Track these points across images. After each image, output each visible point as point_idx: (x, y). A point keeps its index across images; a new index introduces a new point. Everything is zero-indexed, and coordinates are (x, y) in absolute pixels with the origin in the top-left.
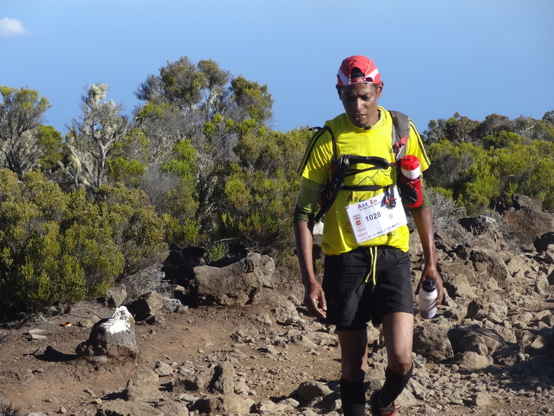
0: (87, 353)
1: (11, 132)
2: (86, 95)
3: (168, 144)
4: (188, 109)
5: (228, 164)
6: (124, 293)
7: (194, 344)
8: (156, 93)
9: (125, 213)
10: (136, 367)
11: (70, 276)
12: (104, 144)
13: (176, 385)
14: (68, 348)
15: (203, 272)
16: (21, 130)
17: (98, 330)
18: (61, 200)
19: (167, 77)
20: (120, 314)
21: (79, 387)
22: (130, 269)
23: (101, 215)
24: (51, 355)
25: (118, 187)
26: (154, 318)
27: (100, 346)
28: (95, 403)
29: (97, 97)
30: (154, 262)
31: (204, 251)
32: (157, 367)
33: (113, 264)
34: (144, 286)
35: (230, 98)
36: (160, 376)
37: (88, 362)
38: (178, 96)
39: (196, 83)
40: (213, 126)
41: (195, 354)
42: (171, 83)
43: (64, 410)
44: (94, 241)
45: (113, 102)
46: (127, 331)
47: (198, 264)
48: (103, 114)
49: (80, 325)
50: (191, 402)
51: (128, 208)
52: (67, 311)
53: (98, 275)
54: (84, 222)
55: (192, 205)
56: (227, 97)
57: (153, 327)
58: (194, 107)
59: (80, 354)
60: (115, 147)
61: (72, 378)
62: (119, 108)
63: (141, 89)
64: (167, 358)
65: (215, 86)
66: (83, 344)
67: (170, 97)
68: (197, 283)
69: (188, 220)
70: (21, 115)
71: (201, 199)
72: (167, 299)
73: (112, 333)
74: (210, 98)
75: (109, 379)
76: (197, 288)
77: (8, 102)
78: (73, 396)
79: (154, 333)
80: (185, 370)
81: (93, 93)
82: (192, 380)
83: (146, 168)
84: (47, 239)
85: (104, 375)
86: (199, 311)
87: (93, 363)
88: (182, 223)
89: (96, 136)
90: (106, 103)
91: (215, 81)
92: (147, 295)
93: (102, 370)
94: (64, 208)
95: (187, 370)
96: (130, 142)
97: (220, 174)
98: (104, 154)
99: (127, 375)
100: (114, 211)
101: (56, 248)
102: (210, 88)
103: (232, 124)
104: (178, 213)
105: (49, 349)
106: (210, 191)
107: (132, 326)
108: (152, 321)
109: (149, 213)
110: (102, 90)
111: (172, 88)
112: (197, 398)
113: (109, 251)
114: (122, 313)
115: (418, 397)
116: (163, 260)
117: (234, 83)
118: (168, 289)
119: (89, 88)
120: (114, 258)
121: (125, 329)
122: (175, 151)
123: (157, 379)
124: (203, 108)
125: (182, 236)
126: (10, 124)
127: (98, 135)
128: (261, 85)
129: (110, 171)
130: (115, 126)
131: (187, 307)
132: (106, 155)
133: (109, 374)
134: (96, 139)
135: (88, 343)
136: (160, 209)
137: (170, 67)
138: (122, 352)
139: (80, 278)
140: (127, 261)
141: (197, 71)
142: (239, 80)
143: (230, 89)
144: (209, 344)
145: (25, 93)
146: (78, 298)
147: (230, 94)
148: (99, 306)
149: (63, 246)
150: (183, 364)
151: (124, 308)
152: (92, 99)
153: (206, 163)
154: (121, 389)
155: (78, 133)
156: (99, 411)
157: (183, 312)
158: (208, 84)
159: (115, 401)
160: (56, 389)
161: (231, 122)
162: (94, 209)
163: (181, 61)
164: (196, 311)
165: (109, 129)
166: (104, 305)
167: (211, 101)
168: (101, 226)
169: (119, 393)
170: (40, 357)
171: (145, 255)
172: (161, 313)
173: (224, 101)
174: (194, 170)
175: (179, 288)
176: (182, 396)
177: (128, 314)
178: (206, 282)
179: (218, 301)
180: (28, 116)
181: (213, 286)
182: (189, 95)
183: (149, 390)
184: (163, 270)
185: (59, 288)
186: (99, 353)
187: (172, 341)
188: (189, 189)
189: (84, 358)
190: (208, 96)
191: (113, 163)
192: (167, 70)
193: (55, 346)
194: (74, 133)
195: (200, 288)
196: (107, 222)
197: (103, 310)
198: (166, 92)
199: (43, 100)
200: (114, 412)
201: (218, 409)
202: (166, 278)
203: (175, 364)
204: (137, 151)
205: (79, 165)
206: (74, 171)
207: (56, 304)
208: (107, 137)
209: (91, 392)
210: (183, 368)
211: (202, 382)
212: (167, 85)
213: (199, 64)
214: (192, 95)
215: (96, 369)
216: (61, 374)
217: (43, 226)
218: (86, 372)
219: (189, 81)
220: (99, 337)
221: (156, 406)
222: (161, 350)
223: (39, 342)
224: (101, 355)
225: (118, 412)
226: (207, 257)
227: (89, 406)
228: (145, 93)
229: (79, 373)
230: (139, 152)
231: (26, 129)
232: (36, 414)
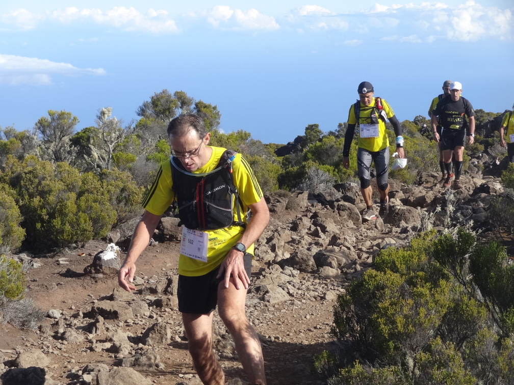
0: (90, 272)
1: (56, 138)
2: (99, 115)
3: (152, 143)
6: (119, 235)
7: (160, 265)
8: (149, 112)
9: (118, 186)
11: (83, 225)
12: (111, 144)
13: (144, 291)
14: (80, 269)
16: (61, 136)
17: (97, 258)
19: (155, 102)
20: (111, 248)
21: (85, 293)
22: (121, 220)
23: (102, 188)
24: (69, 274)
27: (98, 268)
28: (93, 303)
29: (106, 116)
30: (136, 215)
31: (172, 208)
33: (109, 218)
37: (91, 277)
38: (161, 114)
39: (172, 105)
41: (159, 271)
42: (157, 106)
43: (73, 307)
44: (98, 204)
45: (115, 118)
47: (167, 216)
48: (109, 126)
49: (90, 255)
50: (151, 301)
51: (120, 183)
52: (83, 246)
53: (100, 224)
54: (92, 192)
59: (87, 273)
60: (118, 146)
61: (81, 288)
62: (119, 122)
63: (140, 109)
64: (142, 274)
65: (185, 107)
66: (88, 266)
67: (157, 114)
68: (164, 228)
70: (61, 127)
73: (106, 260)
75: (104, 287)
77: (53, 120)
78: (81, 298)
81: (103, 113)
82: (154, 287)
83: (137, 158)
84: (69, 203)
85: (101, 285)
86: (165, 245)
87: (94, 278)
89: (106, 139)
90: (111, 119)
91: (185, 104)
93: (100, 282)
94: (80, 184)
95: (152, 281)
96: (127, 142)
98: (111, 150)
100: (111, 185)
101: (75, 209)
102: (182, 108)
105: (69, 270)
107: (118, 255)
109: (132, 186)
110: (108, 111)
111: (158, 109)
112: (156, 298)
113: (107, 209)
115: (291, 295)
117: (197, 105)
119: (101, 110)
120: (111, 213)
121: (114, 257)
122: (156, 147)
128: (213, 106)
129: (115, 160)
130: (118, 133)
131: (157, 242)
132: (113, 151)
133: (104, 284)
134: (106, 141)
135: (91, 266)
137: (157, 96)
138: (112, 271)
139: (89, 226)
140: (119, 215)
141: (173, 98)
142: (200, 103)
143: (194, 108)
144: (169, 265)
145: (63, 114)
146: (88, 238)
147: (194, 111)
148: (103, 243)
149: (79, 207)
150: (151, 278)
151: (114, 245)
152: (103, 117)
154: (110, 294)
156: (94, 307)
157: (154, 246)
158: (180, 106)
159: (104, 301)
160: (70, 294)
162: (98, 184)
163: (163, 92)
164: (163, 245)
165: (114, 134)
166: (106, 242)
168: (102, 194)
169: (108, 296)
170: (62, 275)
171: (130, 212)
176: (147, 297)
177: (116, 248)
178: (169, 227)
179: (176, 239)
180: (65, 128)
181: (173, 229)
182: (168, 113)
185: (76, 232)
186: (98, 272)
187: (146, 263)
189: (88, 275)
191: (116, 156)
192: (155, 98)
193: (73, 268)
195: (165, 230)
196: (106, 192)
197: (103, 245)
198: (155, 111)
199: (74, 118)
201: (167, 305)
203: (146, 277)
204: (132, 148)
205: (97, 157)
206: (93, 160)
207: (76, 242)
208: (113, 139)
209: (92, 296)
211: (160, 288)
212: (155, 107)
213: (175, 94)
215: (96, 282)
216: (74, 285)
217: (65, 195)
218: (90, 284)
219: (168, 104)
220: (98, 262)
221: (129, 303)
223: (64, 266)
225: (104, 308)
226: (174, 211)
227: (89, 305)
228: (142, 112)
229: (85, 285)
231: (64, 136)
232: (54, 310)
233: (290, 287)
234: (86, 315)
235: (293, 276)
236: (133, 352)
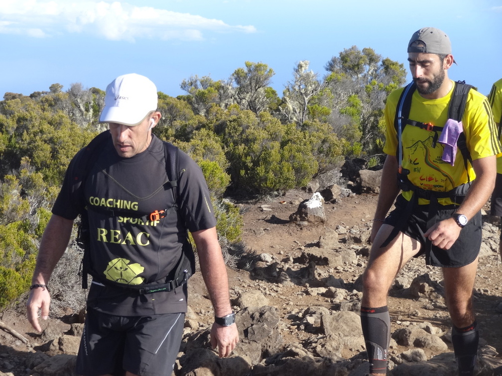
0: (296, 219)
1: (251, 88)
2: (296, 68)
3: (344, 97)
4: (356, 77)
5: (380, 110)
6: (318, 185)
7: (359, 216)
8: (337, 67)
9: (319, 137)
10: (325, 228)
11: (286, 174)
12: (306, 96)
13: (348, 240)
14: (285, 216)
15: (365, 174)
16: (257, 87)
17: (302, 206)
18: (282, 129)
19: (344, 58)
20: (316, 197)
21: (291, 239)
22: (321, 171)
23: (305, 138)
24: (274, 220)
25: (315, 122)
26: (335, 200)
27: (304, 216)
28: (300, 249)
29: (303, 69)
30: (336, 167)
31: (365, 161)
32: (337, 228)
33: (311, 168)
34: (330, 181)
35: (381, 70)
36: (339, 234)
37: (296, 225)
38: (350, 69)
39: (361, 61)
40: (371, 87)
41: (359, 222)
42: (346, 62)
43: (282, 252)
44: (301, 153)
45: (312, 72)
46: (320, 207)
47: (361, 168)
48: (306, 79)
49: (291, 203)
50: (357, 250)
51: (321, 134)
52: (284, 195)
53: (302, 174)
54: (295, 142)
55: (358, 134)
56: (379, 71)
57: (335, 205)
58: (360, 76)
59: (292, 220)
60: (313, 99)
61: (287, 234)
62: (315, 75)
63: (328, 64)
64: (343, 224)
65: (372, 64)
66: (294, 214)
67: (345, 69)
68: (361, 180)
69: (355, 143)
70: (257, 79)
71: (364, 130)
72: (343, 189)
73: (311, 208)
74: (369, 71)
75: (309, 235)
76: (361, 183)
77: (250, 71)
78: (287, 244)
79: (335, 209)
80: (354, 231)
81: (300, 66)
82: (358, 237)
83: (331, 112)
84: (273, 152)
85: (306, 233)
86: (362, 196)
87: (299, 225)
88: (352, 144)
89: (301, 91)
90: (308, 72)
91: (372, 60)
92: (331, 187)
93: (305, 230)
94: (283, 134)
95: (355, 231)
96: (322, 95)
97: (375, 116)
98: (307, 102)
99: (320, 233)
100: (313, 136)
101: (278, 157)
102: (369, 64)
103: (382, 86)
104: (350, 138)
105: (273, 217)
106: (369, 126)
107: (323, 204)
108: (334, 202)
109: (333, 138)
110: (306, 64)
111: (347, 65)
112: (361, 248)
113: (309, 160)
114: (317, 196)
115: (494, 250)
116: (341, 166)
117: (384, 62)
118: (344, 183)
119: (298, 64)
120: (312, 164)
121: (319, 206)
122: (348, 101)
123: (337, 236)
124: (365, 76)
125: (352, 152)
126: (250, 84)
127: (303, 91)
128: (400, 63)
129: (310, 113)
130: (313, 86)
131: (355, 194)
132: (308, 103)
133: (308, 232)
134: (301, 94)
135: (296, 213)
136: (340, 135)
137: (346, 52)
138: (316, 219)
139: (292, 175)
140: (320, 166)
141: (362, 54)
142: (387, 60)
143: (382, 65)
144: (368, 216)
145: (260, 66)
146: (290, 187)
147: (381, 68)
148: (303, 192)
149: (282, 157)
150: (352, 228)
151: (318, 194)
152: (300, 70)
153: (366, 110)
154: (315, 241)
155: (291, 90)
156: (303, 254)
157: (352, 197)
158: (368, 62)
159: (312, 248)
160: (277, 240)
161: (382, 85)
162: (301, 135)
163: (352, 48)
164: (360, 196)
165: (310, 87)
166: (306, 192)
167: (370, 73)
168: (305, 145)
169: (314, 243)
170: (268, 221)
171: (330, 162)
172: (339, 197)
173: (377, 72)
174: (359, 113)
175: (350, 183)
176: (352, 246)
177: (321, 197)
178: (367, 180)
179: (374, 191)
180: (261, 79)
181: (370, 182)
182: (356, 69)
183: (332, 242)
184: (341, 172)
185: (280, 181)
186: (303, 219)
187: (346, 213)
188: (356, 125)
189: (294, 223)
190: (368, 69)
191: (312, 108)
192: (344, 54)
193: (277, 215)
194: (288, 90)
195: (363, 183)
196: (308, 143)
197: (305, 194)
198: (343, 67)
199: (270, 70)
200: (312, 254)
202: (342, 177)
203: (348, 227)
204: (326, 101)
205: (291, 109)
206: (288, 112)
207: (277, 190)
208: (308, 92)
209: (298, 242)
210: (352, 229)
211: (364, 238)
212: (343, 63)
213: (363, 50)
214: (358, 68)
215: (301, 229)
216: (280, 231)
217: (270, 144)
218: (295, 231)
219: (357, 60)
220: (303, 210)
221: (337, 251)
222: (339, 219)
223: (267, 213)
224: (304, 221)
225: (314, 254)
226: (367, 165)
227: (297, 251)
228: (331, 67)
229: (291, 231)
230: (327, 102)
231: (260, 87)
232: (265, 254)
233: (492, 242)
234: (296, 260)
235: (493, 232)
236: (348, 298)
